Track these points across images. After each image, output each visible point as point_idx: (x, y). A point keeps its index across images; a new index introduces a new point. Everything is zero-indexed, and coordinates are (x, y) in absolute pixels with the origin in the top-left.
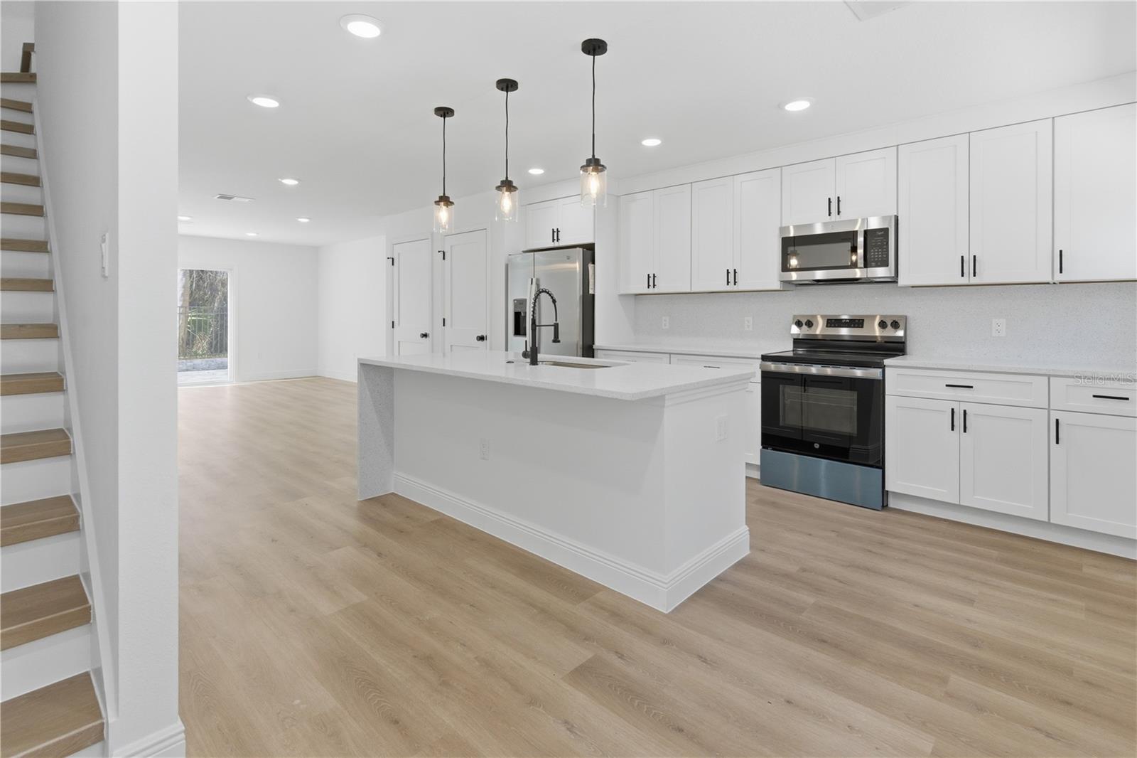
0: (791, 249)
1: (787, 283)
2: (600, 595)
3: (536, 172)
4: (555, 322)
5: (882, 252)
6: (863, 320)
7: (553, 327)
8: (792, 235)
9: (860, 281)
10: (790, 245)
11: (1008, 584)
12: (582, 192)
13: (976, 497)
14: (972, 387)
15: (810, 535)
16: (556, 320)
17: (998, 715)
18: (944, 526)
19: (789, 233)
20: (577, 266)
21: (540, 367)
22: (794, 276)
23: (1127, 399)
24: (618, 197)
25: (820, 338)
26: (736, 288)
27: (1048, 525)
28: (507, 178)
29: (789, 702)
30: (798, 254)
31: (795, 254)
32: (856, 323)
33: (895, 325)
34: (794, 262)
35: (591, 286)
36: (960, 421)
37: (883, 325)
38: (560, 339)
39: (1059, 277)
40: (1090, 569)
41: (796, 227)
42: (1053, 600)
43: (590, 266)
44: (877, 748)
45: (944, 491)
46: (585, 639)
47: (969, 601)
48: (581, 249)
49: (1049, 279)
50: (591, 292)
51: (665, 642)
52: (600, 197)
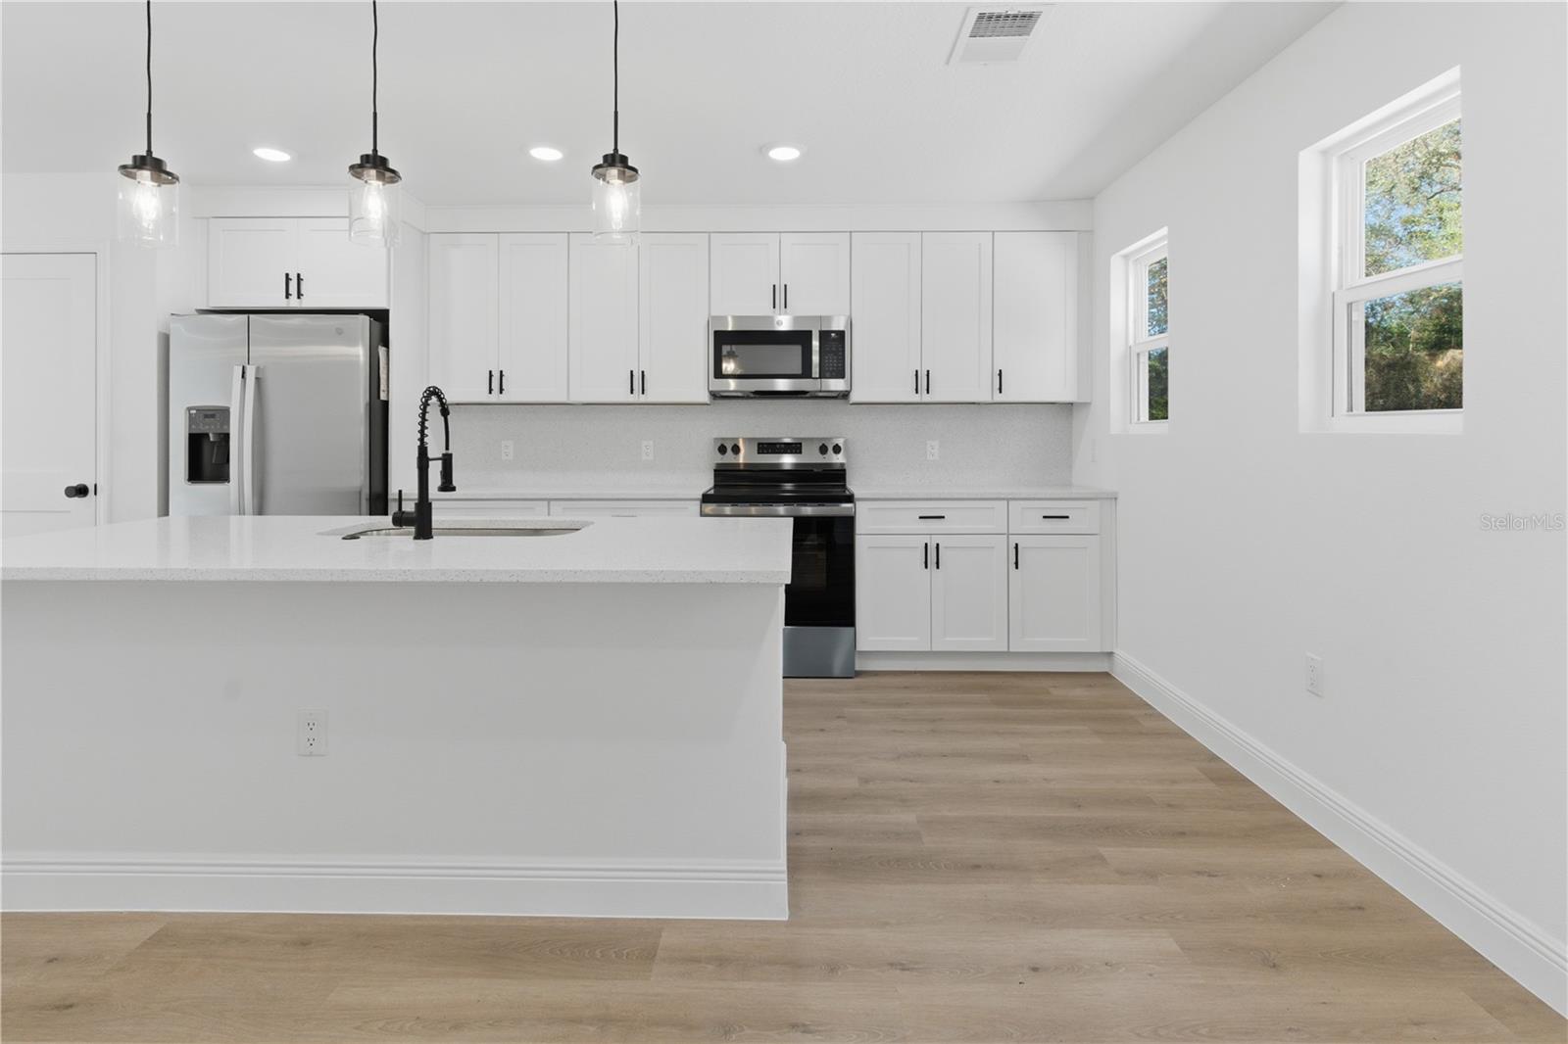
0: (726, 349)
1: (716, 396)
2: (667, 939)
3: (271, 155)
4: (444, 452)
5: (838, 359)
6: (801, 444)
7: (440, 462)
8: (730, 329)
9: (808, 395)
10: (725, 341)
11: (1027, 727)
12: (350, 214)
13: (948, 639)
14: (943, 517)
15: (822, 730)
16: (447, 448)
17: (1169, 874)
18: (918, 680)
19: (727, 326)
20: (360, 352)
21: (437, 541)
22: (732, 385)
23: (1067, 517)
24: (424, 233)
25: (742, 467)
26: (643, 399)
27: (1008, 655)
28: (375, 150)
29: (1035, 970)
30: (737, 356)
31: (731, 355)
32: (794, 448)
33: (837, 449)
34: (729, 367)
35: (383, 387)
36: (932, 557)
37: (823, 450)
38: (454, 483)
39: (999, 398)
40: (1059, 692)
41: (735, 318)
42: (1068, 732)
43: (382, 350)
44: (1151, 975)
45: (916, 639)
46: (726, 1033)
47: (1025, 758)
48: (367, 318)
49: (989, 400)
50: (383, 397)
51: (832, 968)
52: (391, 227)
